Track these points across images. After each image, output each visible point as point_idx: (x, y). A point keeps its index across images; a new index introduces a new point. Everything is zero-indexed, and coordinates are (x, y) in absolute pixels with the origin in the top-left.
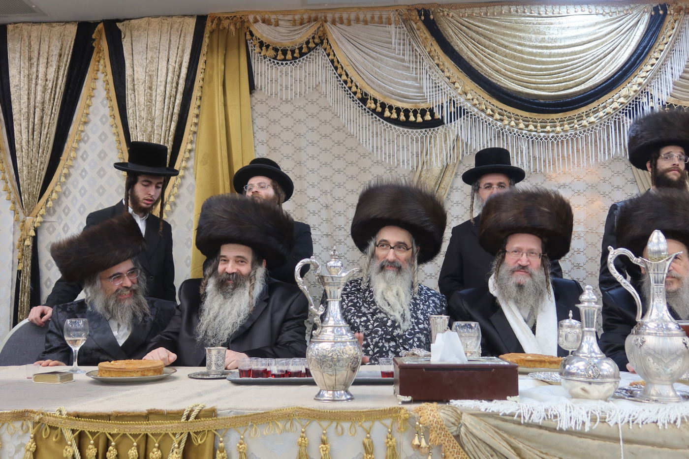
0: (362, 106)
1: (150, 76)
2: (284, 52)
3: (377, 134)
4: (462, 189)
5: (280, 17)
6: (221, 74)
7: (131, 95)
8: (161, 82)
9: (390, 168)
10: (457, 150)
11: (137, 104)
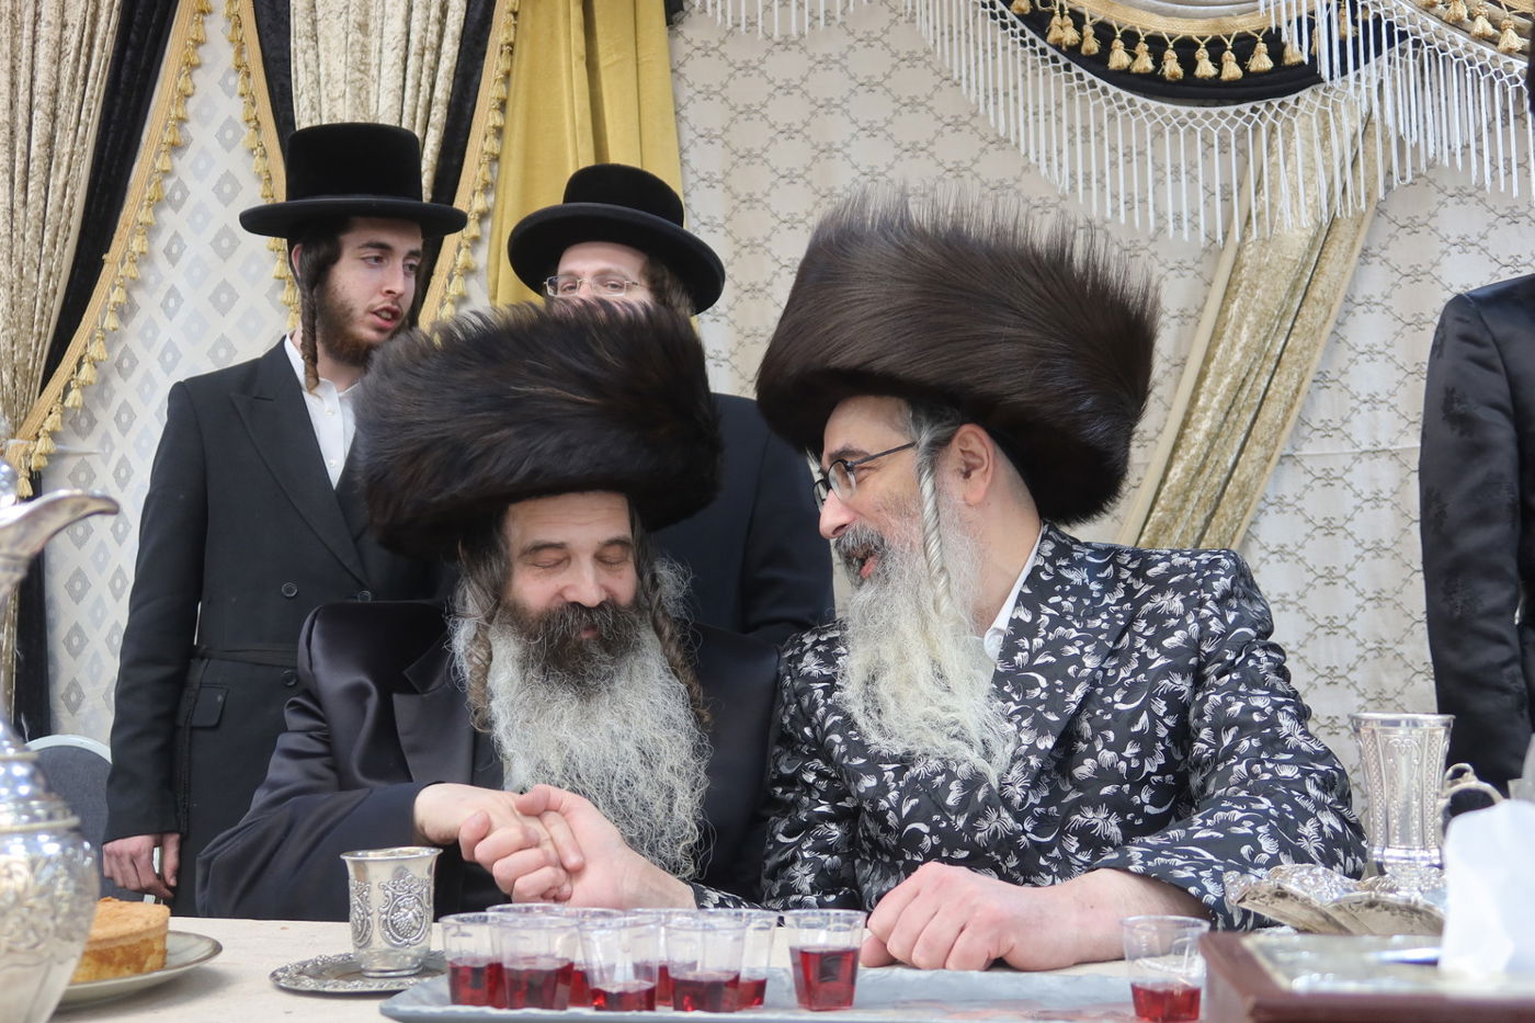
0: (1032, 42)
3: (1085, 130)
4: (1387, 303)
10: (1367, 167)
11: (323, 80)
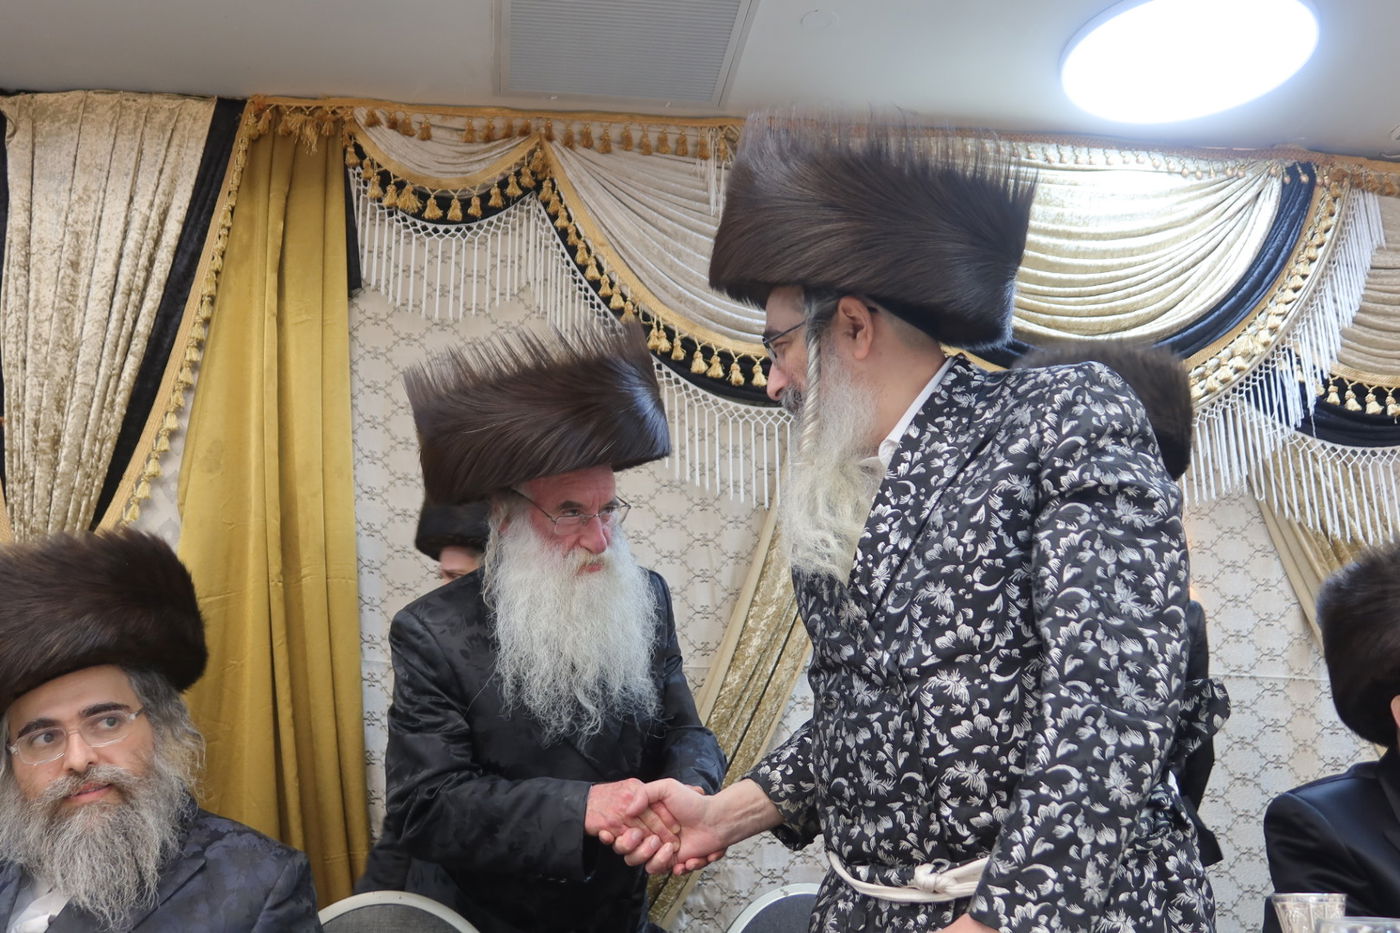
1: (77, 235)
2: (444, 202)
5: (435, 120)
6: (274, 242)
7: (16, 279)
8: (106, 250)
9: (703, 500)
11: (32, 304)
